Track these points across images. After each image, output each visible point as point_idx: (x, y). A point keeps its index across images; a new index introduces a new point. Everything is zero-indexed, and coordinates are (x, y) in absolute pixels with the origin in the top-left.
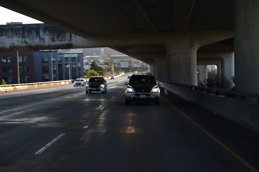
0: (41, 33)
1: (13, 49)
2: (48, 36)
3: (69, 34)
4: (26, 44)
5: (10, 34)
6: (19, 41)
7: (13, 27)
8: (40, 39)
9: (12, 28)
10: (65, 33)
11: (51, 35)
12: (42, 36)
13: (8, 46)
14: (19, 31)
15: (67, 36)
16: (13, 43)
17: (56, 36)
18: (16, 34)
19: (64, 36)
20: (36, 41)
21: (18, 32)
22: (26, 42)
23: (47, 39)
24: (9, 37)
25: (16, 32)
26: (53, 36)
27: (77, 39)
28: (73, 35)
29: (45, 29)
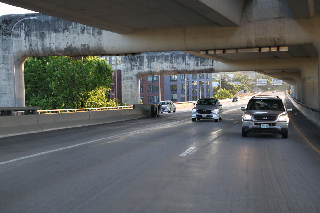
0: (187, 59)
1: (162, 73)
2: (193, 61)
3: (212, 60)
4: (174, 69)
5: (160, 60)
6: (168, 66)
8: (186, 64)
9: (162, 54)
10: (208, 59)
11: (195, 61)
12: (188, 62)
13: (158, 70)
14: (168, 58)
15: (210, 62)
16: (163, 68)
17: (200, 61)
18: (166, 60)
19: (207, 62)
20: (182, 66)
21: (167, 58)
22: (173, 67)
23: (192, 64)
24: (160, 63)
25: (166, 58)
26: (197, 62)
27: (218, 64)
28: (215, 61)
29: (191, 56)
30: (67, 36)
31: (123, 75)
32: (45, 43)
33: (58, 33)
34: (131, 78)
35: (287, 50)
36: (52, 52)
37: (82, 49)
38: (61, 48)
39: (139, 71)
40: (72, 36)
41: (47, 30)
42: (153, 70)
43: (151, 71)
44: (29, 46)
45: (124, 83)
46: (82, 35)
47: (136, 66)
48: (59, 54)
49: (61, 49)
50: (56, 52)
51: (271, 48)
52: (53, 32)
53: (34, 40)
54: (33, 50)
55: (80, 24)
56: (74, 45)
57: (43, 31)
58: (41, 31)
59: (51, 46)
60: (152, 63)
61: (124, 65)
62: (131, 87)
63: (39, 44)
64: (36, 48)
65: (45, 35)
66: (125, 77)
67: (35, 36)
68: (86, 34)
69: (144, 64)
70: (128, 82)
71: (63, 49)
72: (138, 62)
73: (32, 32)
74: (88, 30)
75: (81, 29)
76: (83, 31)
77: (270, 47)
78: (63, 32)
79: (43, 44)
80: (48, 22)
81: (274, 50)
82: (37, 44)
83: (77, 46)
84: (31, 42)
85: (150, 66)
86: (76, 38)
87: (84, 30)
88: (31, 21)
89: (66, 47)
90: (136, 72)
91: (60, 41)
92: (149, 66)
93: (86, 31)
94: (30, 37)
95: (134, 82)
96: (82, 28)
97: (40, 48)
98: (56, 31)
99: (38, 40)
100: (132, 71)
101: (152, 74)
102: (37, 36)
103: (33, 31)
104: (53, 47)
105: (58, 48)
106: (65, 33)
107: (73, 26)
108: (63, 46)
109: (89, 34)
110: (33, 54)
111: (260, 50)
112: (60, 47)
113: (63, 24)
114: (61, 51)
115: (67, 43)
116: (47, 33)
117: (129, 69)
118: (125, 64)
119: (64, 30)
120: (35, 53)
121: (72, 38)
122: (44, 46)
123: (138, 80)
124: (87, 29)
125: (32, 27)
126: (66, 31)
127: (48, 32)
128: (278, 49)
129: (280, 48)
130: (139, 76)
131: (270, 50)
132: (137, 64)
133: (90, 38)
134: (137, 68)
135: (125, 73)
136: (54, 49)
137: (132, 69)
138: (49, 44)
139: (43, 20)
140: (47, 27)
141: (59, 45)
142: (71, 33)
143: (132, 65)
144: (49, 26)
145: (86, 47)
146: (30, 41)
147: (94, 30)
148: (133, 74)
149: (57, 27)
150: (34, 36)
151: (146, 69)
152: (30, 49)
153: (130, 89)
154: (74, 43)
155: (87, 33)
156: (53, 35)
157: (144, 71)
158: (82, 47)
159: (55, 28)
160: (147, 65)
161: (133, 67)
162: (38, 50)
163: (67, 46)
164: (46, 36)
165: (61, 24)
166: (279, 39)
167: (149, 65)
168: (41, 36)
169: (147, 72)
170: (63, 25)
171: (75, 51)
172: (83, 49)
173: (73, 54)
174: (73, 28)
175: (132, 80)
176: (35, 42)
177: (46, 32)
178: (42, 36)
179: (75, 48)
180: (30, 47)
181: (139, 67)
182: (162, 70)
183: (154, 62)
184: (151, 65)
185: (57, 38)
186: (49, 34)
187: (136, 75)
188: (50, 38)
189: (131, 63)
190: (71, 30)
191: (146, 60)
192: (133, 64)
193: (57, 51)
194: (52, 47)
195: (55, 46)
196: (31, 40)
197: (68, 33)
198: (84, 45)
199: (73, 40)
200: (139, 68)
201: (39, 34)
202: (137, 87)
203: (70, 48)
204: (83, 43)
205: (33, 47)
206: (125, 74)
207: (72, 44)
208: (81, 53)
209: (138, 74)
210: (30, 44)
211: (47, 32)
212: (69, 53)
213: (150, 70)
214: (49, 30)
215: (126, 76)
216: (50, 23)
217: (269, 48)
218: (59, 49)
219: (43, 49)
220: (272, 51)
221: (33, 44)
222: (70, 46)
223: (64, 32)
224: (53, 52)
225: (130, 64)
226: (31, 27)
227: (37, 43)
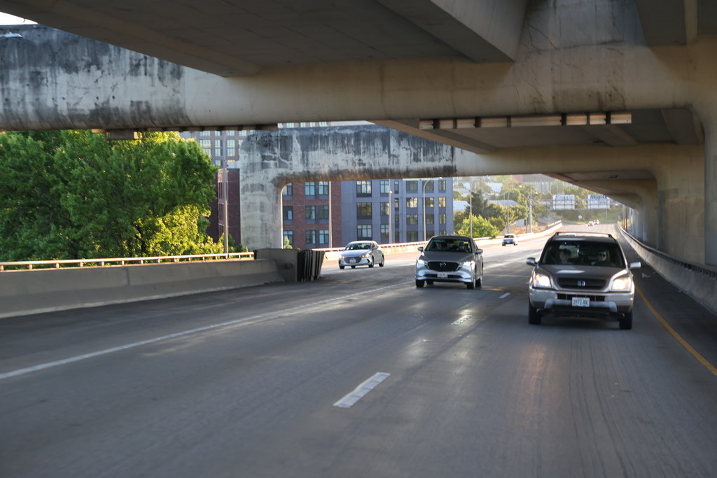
0: (393, 143)
1: (335, 176)
2: (407, 149)
3: (450, 147)
4: (362, 167)
5: (331, 146)
6: (347, 161)
7: (337, 131)
8: (390, 156)
9: (335, 133)
10: (442, 145)
11: (412, 149)
12: (394, 150)
13: (325, 170)
14: (349, 141)
15: (446, 150)
16: (336, 165)
17: (422, 150)
18: (343, 146)
19: (439, 151)
20: (381, 161)
21: (346, 142)
22: (361, 163)
23: (403, 156)
24: (329, 152)
25: (343, 142)
26: (416, 151)
27: (465, 158)
28: (457, 150)
29: (401, 137)
30: (97, 81)
31: (244, 180)
32: (42, 98)
33: (74, 74)
34: (262, 187)
35: (630, 122)
36: (59, 120)
37: (133, 113)
38: (82, 110)
39: (281, 170)
40: (107, 82)
41: (47, 65)
42: (312, 169)
43: (308, 172)
44: (4, 105)
45: (246, 198)
46: (133, 78)
47: (275, 159)
48: (77, 124)
49: (82, 113)
50: (69, 120)
51: (592, 117)
52: (61, 71)
53: (16, 90)
54: (12, 114)
55: (128, 51)
56: (113, 104)
57: (38, 69)
58: (32, 69)
59: (56, 106)
60: (310, 153)
61: (245, 157)
62: (262, 208)
63: (29, 98)
64: (20, 110)
65: (42, 79)
66: (247, 185)
67: (18, 81)
68: (142, 77)
69: (292, 154)
70: (254, 195)
71: (87, 112)
72: (277, 151)
73: (12, 69)
74: (148, 68)
75: (131, 65)
76: (135, 69)
77: (588, 113)
78: (86, 70)
79: (37, 99)
80: (51, 47)
81: (597, 120)
82: (23, 100)
83: (120, 107)
84: (9, 94)
85: (307, 160)
86: (119, 86)
87: (138, 65)
88: (9, 42)
89: (93, 107)
90: (273, 172)
91: (79, 93)
92: (304, 159)
93: (142, 69)
94: (7, 83)
95: (268, 196)
96: (134, 62)
97: (30, 109)
98: (70, 68)
99: (27, 89)
100: (264, 171)
101: (310, 177)
102: (22, 80)
103: (14, 67)
104: (63, 108)
105: (76, 110)
106: (91, 74)
107: (110, 56)
108: (87, 105)
109: (151, 75)
110: (12, 122)
111: (564, 121)
112: (78, 107)
113: (88, 52)
114: (81, 117)
115: (97, 98)
116: (49, 74)
117: (258, 167)
118: (247, 155)
119: (89, 65)
120: (18, 121)
121: (109, 86)
122: (40, 104)
123: (278, 193)
124: (145, 65)
125: (12, 56)
126: (93, 68)
127: (51, 71)
128: (608, 120)
129: (612, 116)
130: (279, 182)
131: (588, 120)
132: (275, 154)
133: (153, 85)
134: (276, 164)
135: (249, 174)
136: (65, 113)
137: (264, 166)
138: (53, 99)
139: (37, 42)
140: (47, 57)
141: (77, 103)
142: (106, 72)
143: (264, 157)
144: (53, 56)
145: (144, 107)
146: (6, 92)
147: (161, 66)
148: (268, 178)
149: (72, 58)
150: (15, 79)
151: (296, 165)
152: (5, 110)
153: (258, 213)
154: (114, 97)
155: (146, 74)
156: (63, 77)
157: (291, 172)
158: (134, 108)
159: (67, 60)
160: (300, 157)
161: (266, 161)
162: (26, 113)
163: (96, 104)
164: (45, 81)
165: (83, 51)
166: (610, 95)
167: (303, 156)
168: (32, 79)
169: (300, 173)
170: (86, 54)
171: (115, 118)
172: (136, 112)
173: (111, 126)
174: (110, 62)
175: (264, 193)
176: (19, 95)
177: (46, 71)
178: (36, 81)
179: (117, 109)
180: (7, 108)
181: (280, 162)
182: (334, 169)
183: (315, 149)
184: (310, 157)
185: (72, 87)
186: (51, 76)
187: (273, 181)
188: (54, 85)
189: (262, 152)
190: (105, 66)
191: (296, 146)
192: (267, 154)
193: (72, 117)
194: (59, 108)
195: (68, 104)
196: (8, 89)
197: (99, 72)
198: (139, 103)
199: (110, 90)
200: (281, 165)
201: (27, 76)
202: (275, 209)
203: (103, 109)
204: (135, 99)
205: (13, 108)
206: (248, 177)
207: (108, 101)
208: (130, 123)
209: (278, 178)
210: (7, 100)
211: (48, 70)
212: (102, 122)
213: (306, 170)
214: (52, 66)
215: (250, 181)
216: (56, 49)
217: (585, 117)
218: (77, 113)
219: (38, 112)
220: (592, 123)
221: (14, 100)
222: (103, 104)
223: (89, 71)
224: (61, 118)
225: (259, 155)
226: (9, 57)
227: (24, 96)
